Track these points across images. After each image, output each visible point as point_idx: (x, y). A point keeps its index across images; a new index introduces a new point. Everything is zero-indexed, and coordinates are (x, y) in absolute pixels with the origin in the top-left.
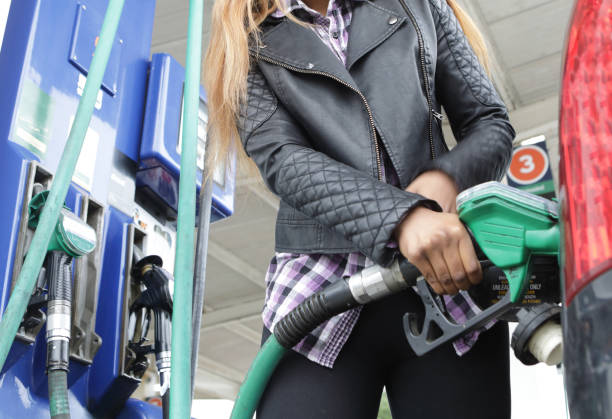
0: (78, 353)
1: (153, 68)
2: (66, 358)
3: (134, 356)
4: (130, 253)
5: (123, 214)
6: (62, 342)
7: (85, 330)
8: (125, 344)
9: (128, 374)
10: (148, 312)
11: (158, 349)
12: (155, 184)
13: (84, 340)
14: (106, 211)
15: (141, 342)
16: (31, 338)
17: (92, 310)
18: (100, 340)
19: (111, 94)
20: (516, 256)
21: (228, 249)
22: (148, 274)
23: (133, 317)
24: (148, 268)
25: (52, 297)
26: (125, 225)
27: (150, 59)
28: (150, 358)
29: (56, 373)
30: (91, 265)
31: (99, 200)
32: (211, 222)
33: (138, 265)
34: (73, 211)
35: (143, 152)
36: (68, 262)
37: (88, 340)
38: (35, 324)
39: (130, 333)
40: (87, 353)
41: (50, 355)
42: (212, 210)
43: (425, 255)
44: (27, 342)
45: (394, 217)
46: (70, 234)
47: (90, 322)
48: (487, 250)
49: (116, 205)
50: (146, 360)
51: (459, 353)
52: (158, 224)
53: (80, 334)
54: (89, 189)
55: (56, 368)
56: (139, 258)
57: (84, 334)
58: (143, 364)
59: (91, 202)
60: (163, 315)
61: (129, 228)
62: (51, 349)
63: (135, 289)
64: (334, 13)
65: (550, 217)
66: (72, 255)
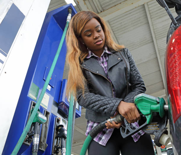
0: (41, 148)
1: (63, 82)
2: (37, 149)
3: (56, 149)
4: (56, 124)
5: (55, 115)
6: (37, 145)
7: (44, 143)
8: (54, 146)
9: (54, 154)
10: (60, 138)
11: (61, 148)
12: (63, 109)
13: (43, 145)
14: (50, 114)
15: (58, 146)
16: (29, 144)
17: (46, 138)
18: (47, 145)
19: (53, 88)
20: (149, 112)
21: (81, 129)
22: (60, 129)
23: (56, 140)
24: (60, 128)
25: (35, 134)
26: (55, 118)
27: (62, 81)
28: (60, 150)
29: (35, 153)
30: (46, 127)
31: (48, 111)
32: (75, 118)
33: (58, 127)
34: (42, 113)
35: (60, 101)
36: (39, 125)
37: (44, 145)
38: (30, 141)
39: (55, 144)
40: (44, 148)
41: (33, 148)
42: (76, 115)
43: (126, 114)
44: (29, 145)
45: (117, 104)
46: (40, 118)
47: (45, 141)
48: (141, 111)
49: (53, 113)
50: (59, 150)
51: (135, 141)
52: (63, 118)
53: (42, 143)
54: (47, 109)
55: (35, 151)
56: (58, 125)
57: (43, 143)
58: (58, 151)
59: (46, 111)
60: (63, 139)
61: (56, 118)
62: (34, 147)
63: (57, 133)
64: (102, 57)
65: (157, 102)
66: (40, 123)
